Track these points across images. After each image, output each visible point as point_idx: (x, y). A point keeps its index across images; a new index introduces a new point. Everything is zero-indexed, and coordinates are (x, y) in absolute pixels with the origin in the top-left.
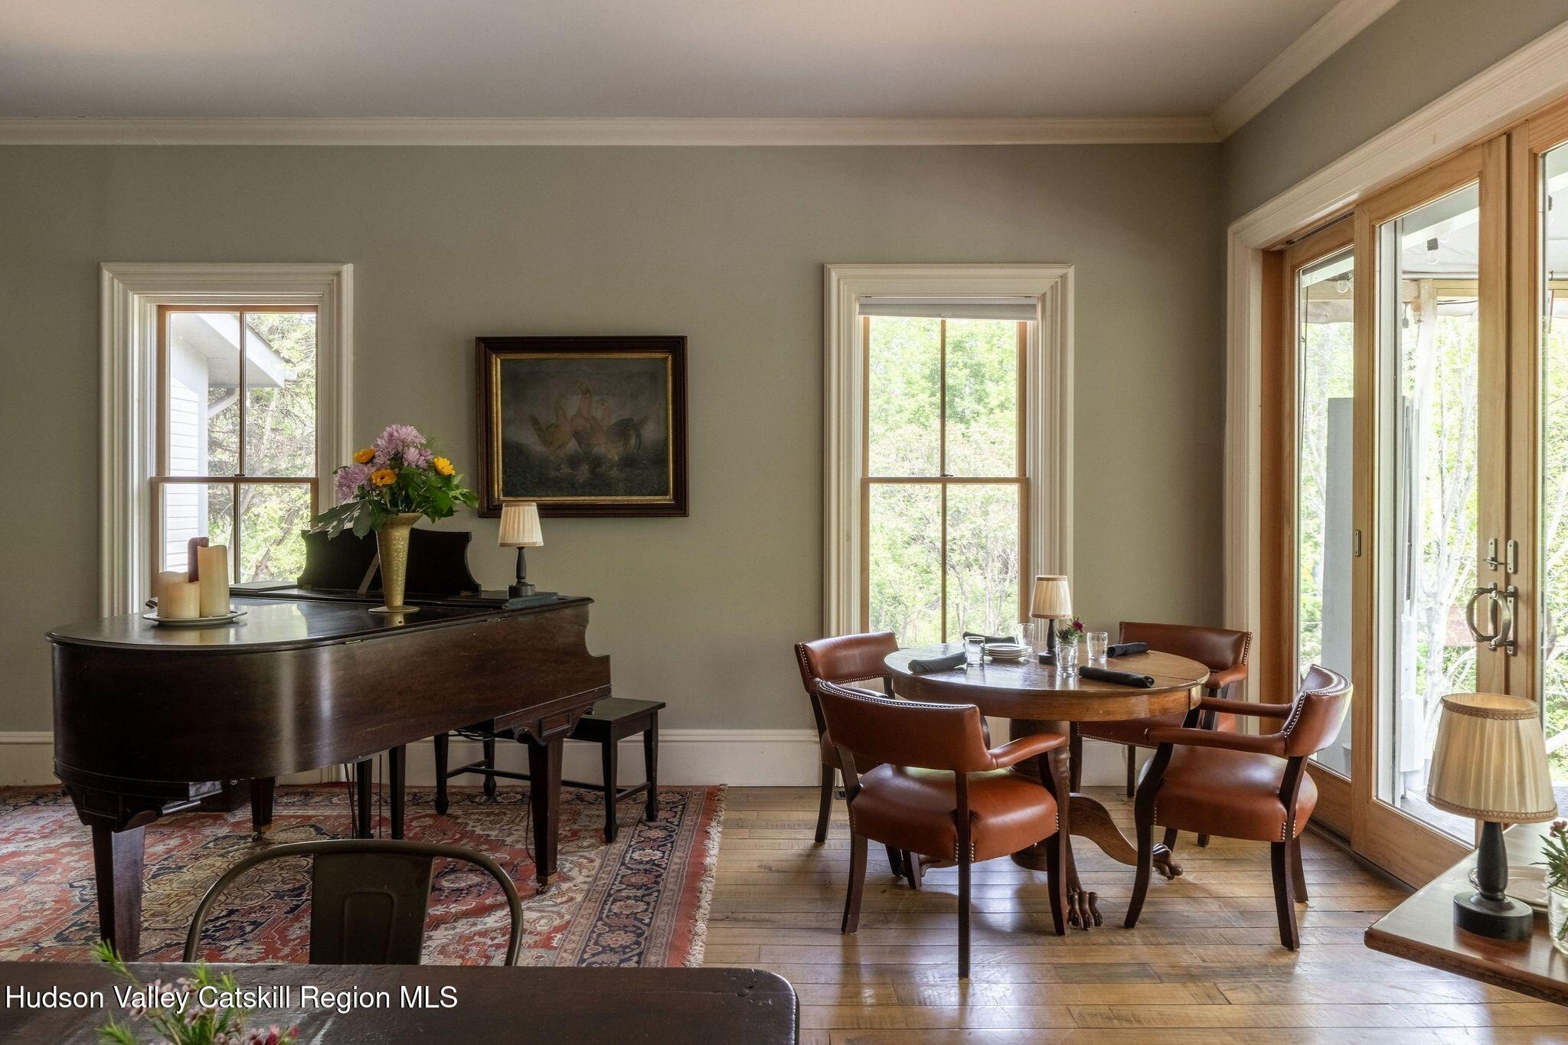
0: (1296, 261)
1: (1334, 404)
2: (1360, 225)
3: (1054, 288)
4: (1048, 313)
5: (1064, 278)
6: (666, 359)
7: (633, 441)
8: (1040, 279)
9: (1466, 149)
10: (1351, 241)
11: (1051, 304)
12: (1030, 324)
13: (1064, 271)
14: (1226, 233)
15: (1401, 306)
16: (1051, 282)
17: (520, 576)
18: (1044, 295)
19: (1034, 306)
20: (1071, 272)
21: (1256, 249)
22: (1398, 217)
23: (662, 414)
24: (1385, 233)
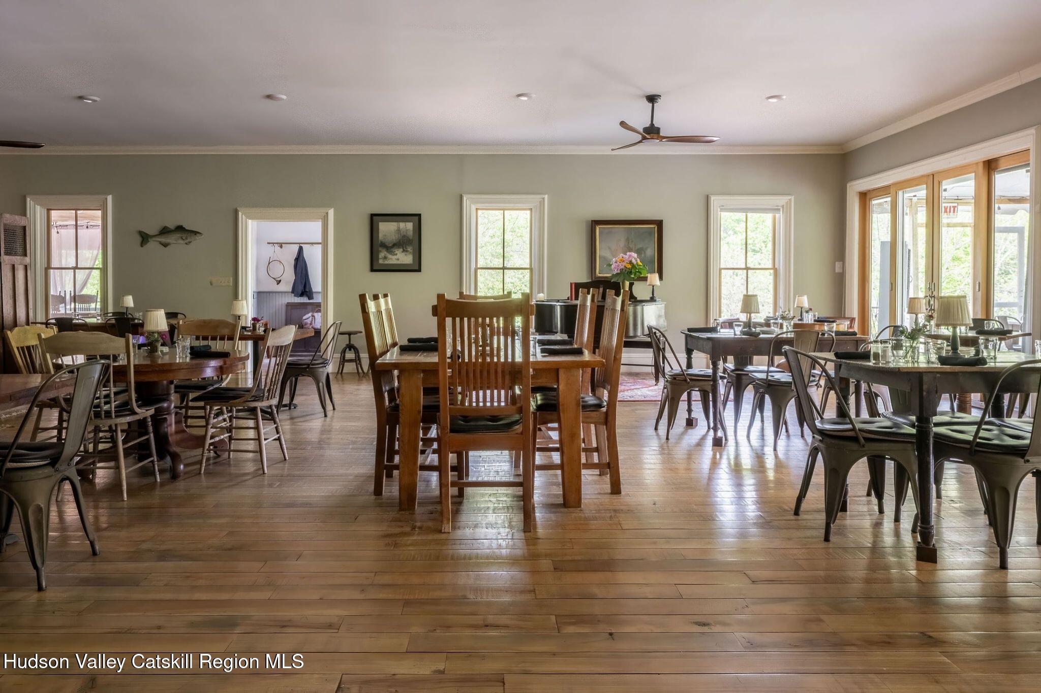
0: (872, 197)
1: (883, 244)
2: (892, 190)
3: (787, 203)
4: (785, 210)
5: (790, 200)
6: (655, 227)
7: (643, 255)
8: (782, 200)
9: (923, 176)
10: (890, 194)
11: (786, 208)
12: (777, 215)
13: (790, 198)
14: (846, 186)
15: (905, 208)
16: (786, 201)
17: (653, 294)
18: (783, 206)
19: (779, 209)
20: (793, 198)
21: (857, 192)
22: (904, 190)
23: (653, 245)
24: (900, 193)
